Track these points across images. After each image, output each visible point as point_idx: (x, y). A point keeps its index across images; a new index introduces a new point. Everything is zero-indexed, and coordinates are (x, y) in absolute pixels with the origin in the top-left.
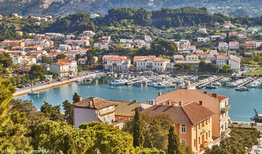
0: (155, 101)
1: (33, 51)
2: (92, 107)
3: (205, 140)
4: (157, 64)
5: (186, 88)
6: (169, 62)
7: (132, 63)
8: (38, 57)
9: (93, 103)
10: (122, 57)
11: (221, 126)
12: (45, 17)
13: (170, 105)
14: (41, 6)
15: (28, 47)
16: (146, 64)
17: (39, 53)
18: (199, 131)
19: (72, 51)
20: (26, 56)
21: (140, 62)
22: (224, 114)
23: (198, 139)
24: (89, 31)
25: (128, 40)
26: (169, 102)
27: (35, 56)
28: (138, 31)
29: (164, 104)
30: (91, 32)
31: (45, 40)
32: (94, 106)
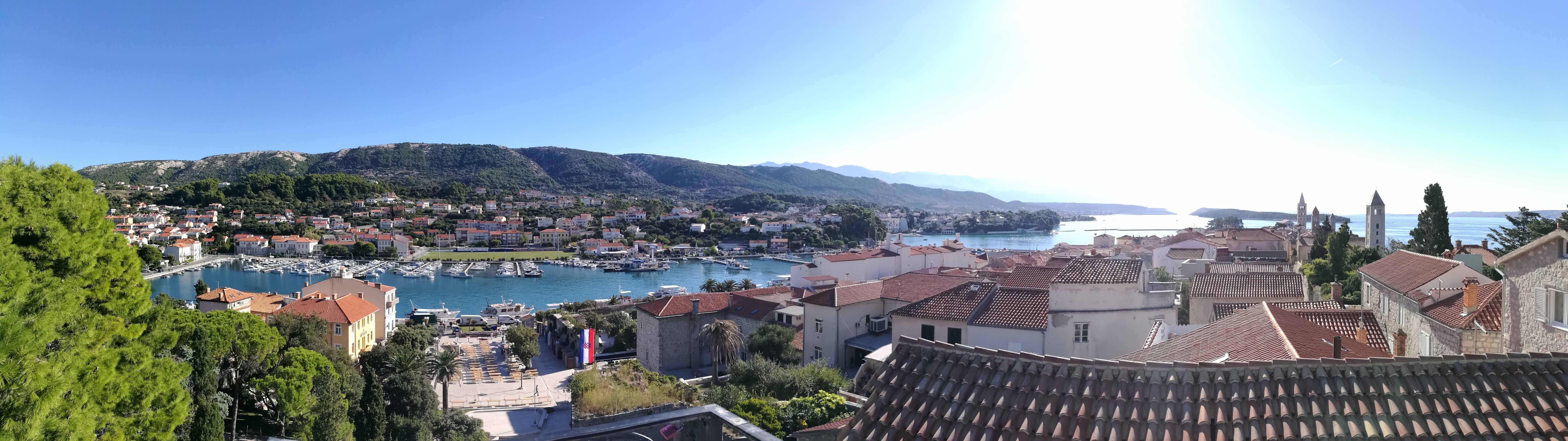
0: (301, 294)
1: (142, 230)
2: (223, 300)
3: (367, 344)
4: (301, 246)
5: (341, 277)
6: (317, 243)
7: (270, 243)
8: (149, 237)
9: (224, 294)
10: (257, 238)
11: (386, 325)
12: (159, 186)
13: (320, 298)
14: (154, 173)
15: (137, 224)
16: (287, 246)
17: (151, 232)
18: (359, 332)
19: (195, 229)
20: (135, 236)
21: (280, 244)
22: (391, 309)
23: (357, 343)
24: (217, 204)
25: (265, 216)
26: (318, 295)
27: (146, 236)
28: (277, 203)
29: (313, 297)
30: (220, 205)
31: (159, 215)
32: (225, 299)
